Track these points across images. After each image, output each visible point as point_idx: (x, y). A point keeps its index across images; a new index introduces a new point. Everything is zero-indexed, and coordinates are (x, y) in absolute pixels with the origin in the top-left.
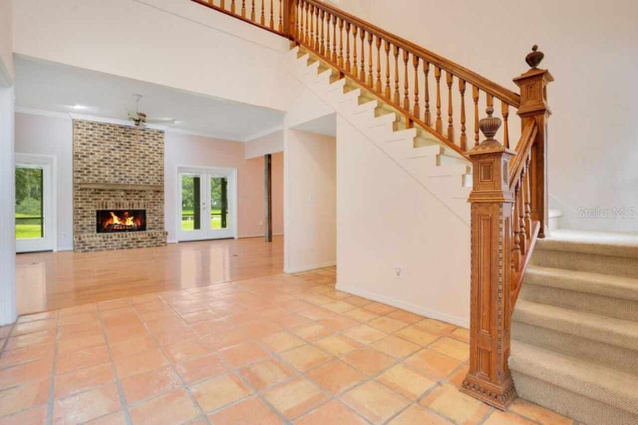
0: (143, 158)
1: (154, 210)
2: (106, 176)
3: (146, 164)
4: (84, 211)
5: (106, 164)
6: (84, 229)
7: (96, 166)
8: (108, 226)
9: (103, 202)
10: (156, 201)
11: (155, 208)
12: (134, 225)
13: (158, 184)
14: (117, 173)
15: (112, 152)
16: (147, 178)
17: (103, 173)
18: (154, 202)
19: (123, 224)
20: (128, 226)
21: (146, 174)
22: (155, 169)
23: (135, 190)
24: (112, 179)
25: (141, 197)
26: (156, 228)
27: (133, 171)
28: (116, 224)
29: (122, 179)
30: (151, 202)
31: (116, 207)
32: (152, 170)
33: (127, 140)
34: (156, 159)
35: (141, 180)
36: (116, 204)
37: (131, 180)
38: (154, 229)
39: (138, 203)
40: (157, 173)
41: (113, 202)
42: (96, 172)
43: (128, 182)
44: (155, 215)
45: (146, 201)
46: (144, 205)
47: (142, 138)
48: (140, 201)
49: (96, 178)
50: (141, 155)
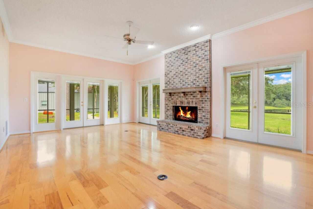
0: (195, 67)
1: (202, 107)
2: (176, 84)
3: (197, 71)
4: (168, 106)
5: (177, 76)
6: (168, 117)
7: (172, 78)
8: (178, 117)
9: (175, 101)
10: (204, 100)
11: (203, 105)
12: (191, 118)
13: (206, 85)
14: (181, 81)
15: (179, 67)
16: (198, 81)
17: (175, 82)
18: (202, 101)
19: (185, 116)
20: (188, 118)
21: (197, 79)
22: (203, 73)
23: (190, 92)
24: (179, 86)
25: (194, 97)
26: (204, 122)
27: (189, 78)
28: (182, 116)
29: (184, 85)
30: (200, 101)
31: (181, 105)
32: (201, 74)
33: (186, 56)
34: (203, 65)
35: (194, 84)
36: (181, 102)
37: (189, 85)
38: (202, 122)
39: (192, 102)
40: (205, 76)
41: (179, 101)
42: (173, 83)
43: (187, 87)
44: (203, 112)
45: (197, 100)
46: (196, 103)
47: (194, 52)
48: (194, 100)
49: (172, 86)
50: (194, 65)
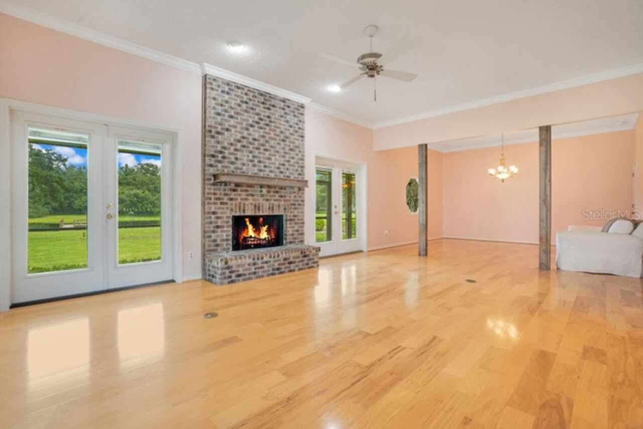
0: (284, 141)
1: (295, 216)
2: (243, 164)
3: (287, 148)
4: (218, 218)
5: (244, 146)
6: (217, 245)
7: (232, 148)
8: (243, 240)
9: (240, 203)
10: (297, 203)
11: (296, 212)
12: (268, 238)
13: (299, 178)
14: (256, 160)
15: (251, 129)
16: (288, 169)
17: (240, 159)
18: (294, 205)
19: (257, 237)
20: (263, 240)
21: (287, 164)
22: (296, 157)
23: (275, 187)
24: (252, 170)
25: (281, 196)
26: (297, 241)
27: (273, 158)
28: (251, 237)
29: (261, 170)
30: (291, 204)
31: (255, 212)
32: (293, 158)
33: (267, 113)
34: (297, 143)
35: (281, 172)
36: (255, 206)
37: (271, 171)
38: (294, 242)
39: (279, 206)
40: (298, 163)
41: (251, 204)
42: (232, 158)
43: (268, 175)
44: (296, 223)
45: (287, 203)
46: (285, 209)
47: (282, 112)
48: (282, 203)
49: (232, 167)
50: (282, 136)
